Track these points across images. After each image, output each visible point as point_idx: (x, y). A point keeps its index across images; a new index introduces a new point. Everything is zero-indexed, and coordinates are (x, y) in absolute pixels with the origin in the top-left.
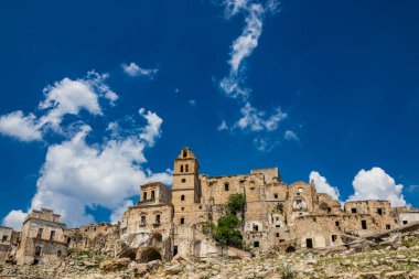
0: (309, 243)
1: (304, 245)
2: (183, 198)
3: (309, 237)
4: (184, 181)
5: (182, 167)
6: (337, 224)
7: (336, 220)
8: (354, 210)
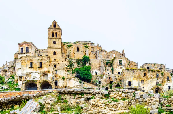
0: (130, 83)
1: (127, 84)
2: (55, 53)
3: (130, 80)
4: (55, 43)
5: (53, 34)
6: (145, 74)
7: (144, 72)
8: (148, 68)
